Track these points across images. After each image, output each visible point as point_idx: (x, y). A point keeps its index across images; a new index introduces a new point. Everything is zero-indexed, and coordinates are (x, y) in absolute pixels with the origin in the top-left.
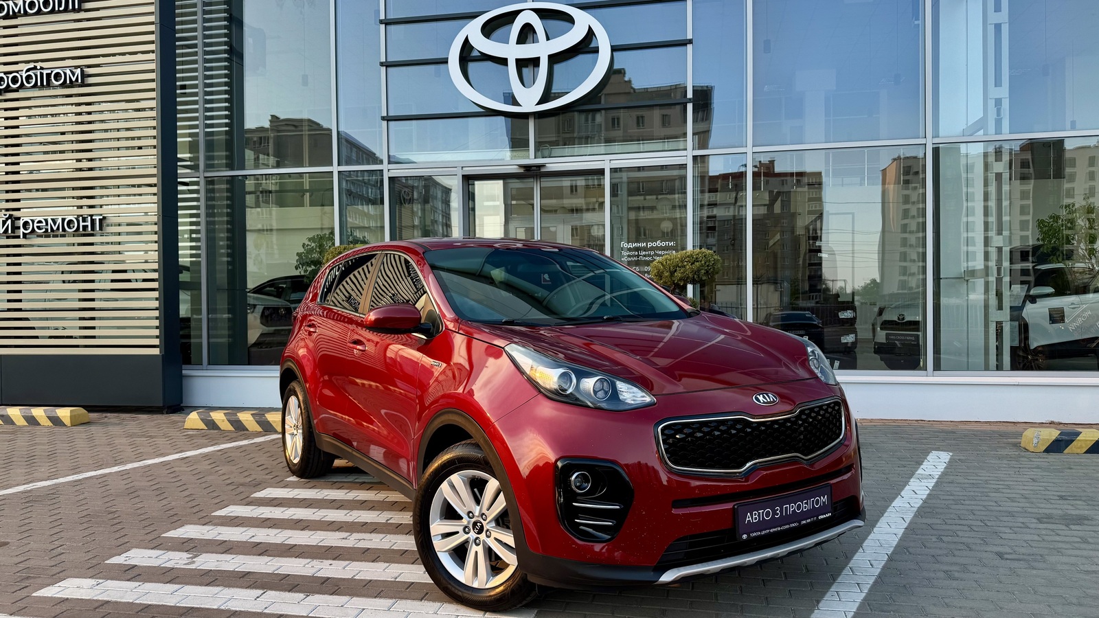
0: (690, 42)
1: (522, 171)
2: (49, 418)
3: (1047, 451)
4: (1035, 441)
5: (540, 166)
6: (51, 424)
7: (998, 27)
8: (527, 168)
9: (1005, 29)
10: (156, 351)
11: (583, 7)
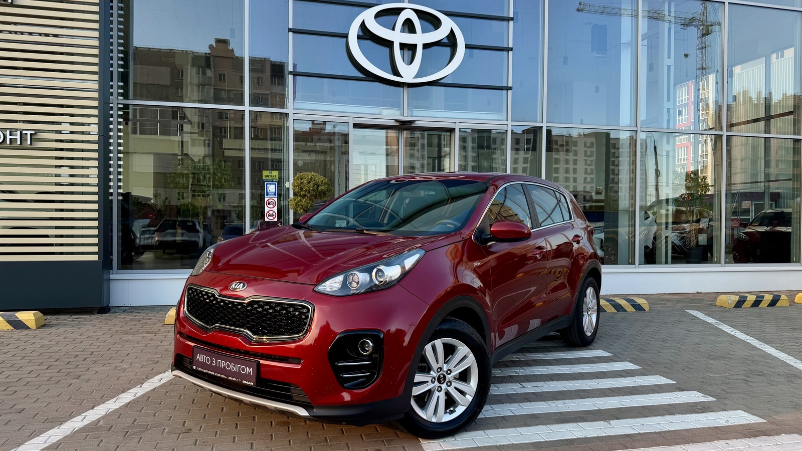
0: (511, 49)
1: (398, 124)
2: (9, 322)
3: (735, 307)
4: (729, 302)
5: (412, 122)
6: (11, 328)
7: (669, 67)
8: (403, 123)
9: (672, 68)
10: (95, 258)
11: (448, 14)
